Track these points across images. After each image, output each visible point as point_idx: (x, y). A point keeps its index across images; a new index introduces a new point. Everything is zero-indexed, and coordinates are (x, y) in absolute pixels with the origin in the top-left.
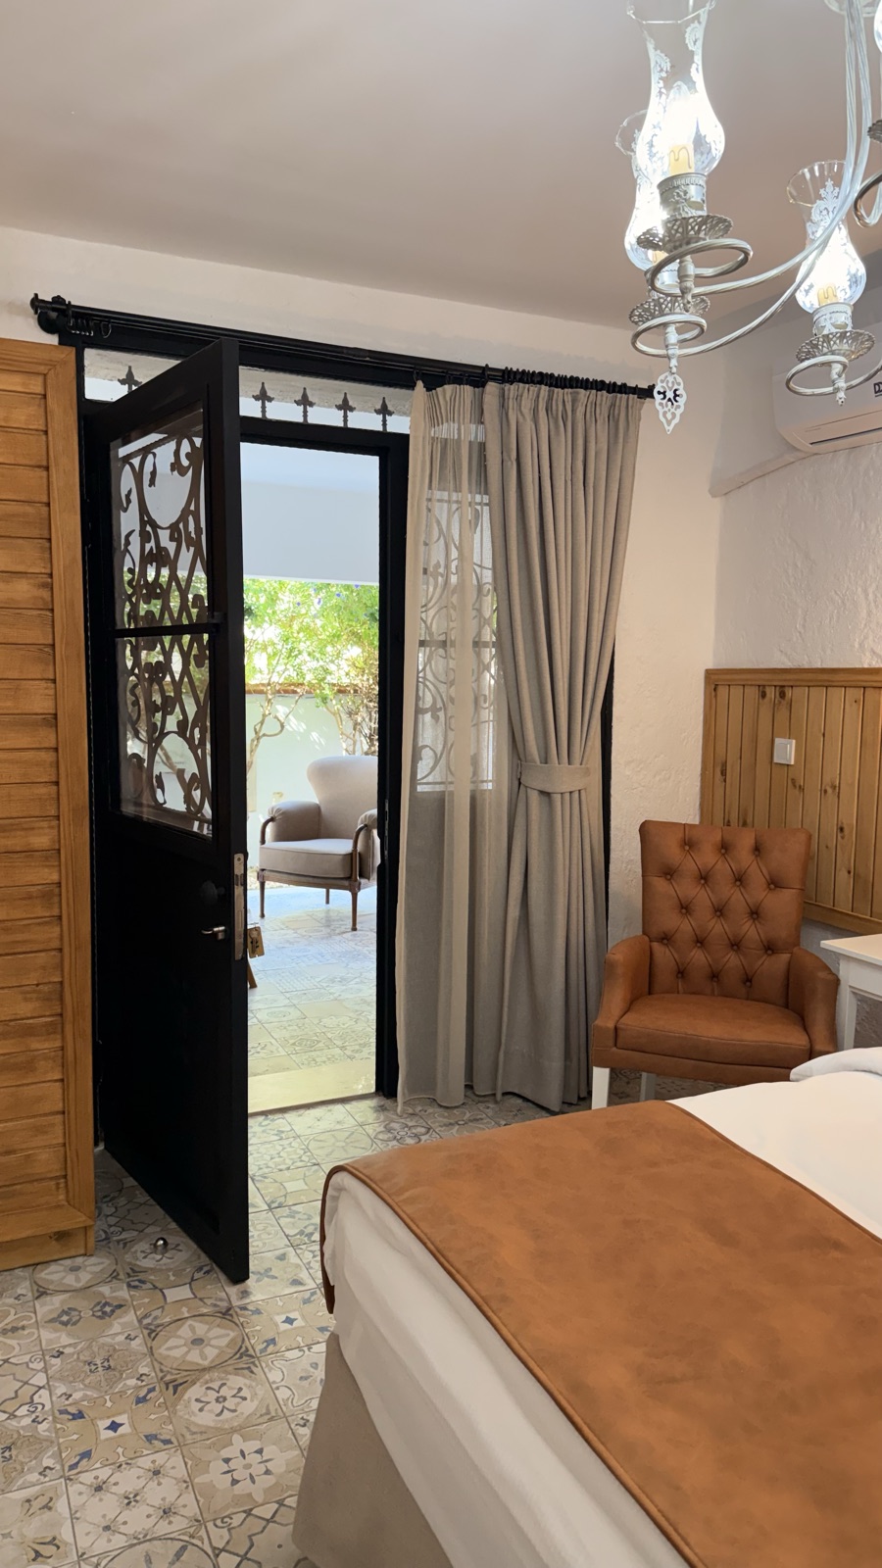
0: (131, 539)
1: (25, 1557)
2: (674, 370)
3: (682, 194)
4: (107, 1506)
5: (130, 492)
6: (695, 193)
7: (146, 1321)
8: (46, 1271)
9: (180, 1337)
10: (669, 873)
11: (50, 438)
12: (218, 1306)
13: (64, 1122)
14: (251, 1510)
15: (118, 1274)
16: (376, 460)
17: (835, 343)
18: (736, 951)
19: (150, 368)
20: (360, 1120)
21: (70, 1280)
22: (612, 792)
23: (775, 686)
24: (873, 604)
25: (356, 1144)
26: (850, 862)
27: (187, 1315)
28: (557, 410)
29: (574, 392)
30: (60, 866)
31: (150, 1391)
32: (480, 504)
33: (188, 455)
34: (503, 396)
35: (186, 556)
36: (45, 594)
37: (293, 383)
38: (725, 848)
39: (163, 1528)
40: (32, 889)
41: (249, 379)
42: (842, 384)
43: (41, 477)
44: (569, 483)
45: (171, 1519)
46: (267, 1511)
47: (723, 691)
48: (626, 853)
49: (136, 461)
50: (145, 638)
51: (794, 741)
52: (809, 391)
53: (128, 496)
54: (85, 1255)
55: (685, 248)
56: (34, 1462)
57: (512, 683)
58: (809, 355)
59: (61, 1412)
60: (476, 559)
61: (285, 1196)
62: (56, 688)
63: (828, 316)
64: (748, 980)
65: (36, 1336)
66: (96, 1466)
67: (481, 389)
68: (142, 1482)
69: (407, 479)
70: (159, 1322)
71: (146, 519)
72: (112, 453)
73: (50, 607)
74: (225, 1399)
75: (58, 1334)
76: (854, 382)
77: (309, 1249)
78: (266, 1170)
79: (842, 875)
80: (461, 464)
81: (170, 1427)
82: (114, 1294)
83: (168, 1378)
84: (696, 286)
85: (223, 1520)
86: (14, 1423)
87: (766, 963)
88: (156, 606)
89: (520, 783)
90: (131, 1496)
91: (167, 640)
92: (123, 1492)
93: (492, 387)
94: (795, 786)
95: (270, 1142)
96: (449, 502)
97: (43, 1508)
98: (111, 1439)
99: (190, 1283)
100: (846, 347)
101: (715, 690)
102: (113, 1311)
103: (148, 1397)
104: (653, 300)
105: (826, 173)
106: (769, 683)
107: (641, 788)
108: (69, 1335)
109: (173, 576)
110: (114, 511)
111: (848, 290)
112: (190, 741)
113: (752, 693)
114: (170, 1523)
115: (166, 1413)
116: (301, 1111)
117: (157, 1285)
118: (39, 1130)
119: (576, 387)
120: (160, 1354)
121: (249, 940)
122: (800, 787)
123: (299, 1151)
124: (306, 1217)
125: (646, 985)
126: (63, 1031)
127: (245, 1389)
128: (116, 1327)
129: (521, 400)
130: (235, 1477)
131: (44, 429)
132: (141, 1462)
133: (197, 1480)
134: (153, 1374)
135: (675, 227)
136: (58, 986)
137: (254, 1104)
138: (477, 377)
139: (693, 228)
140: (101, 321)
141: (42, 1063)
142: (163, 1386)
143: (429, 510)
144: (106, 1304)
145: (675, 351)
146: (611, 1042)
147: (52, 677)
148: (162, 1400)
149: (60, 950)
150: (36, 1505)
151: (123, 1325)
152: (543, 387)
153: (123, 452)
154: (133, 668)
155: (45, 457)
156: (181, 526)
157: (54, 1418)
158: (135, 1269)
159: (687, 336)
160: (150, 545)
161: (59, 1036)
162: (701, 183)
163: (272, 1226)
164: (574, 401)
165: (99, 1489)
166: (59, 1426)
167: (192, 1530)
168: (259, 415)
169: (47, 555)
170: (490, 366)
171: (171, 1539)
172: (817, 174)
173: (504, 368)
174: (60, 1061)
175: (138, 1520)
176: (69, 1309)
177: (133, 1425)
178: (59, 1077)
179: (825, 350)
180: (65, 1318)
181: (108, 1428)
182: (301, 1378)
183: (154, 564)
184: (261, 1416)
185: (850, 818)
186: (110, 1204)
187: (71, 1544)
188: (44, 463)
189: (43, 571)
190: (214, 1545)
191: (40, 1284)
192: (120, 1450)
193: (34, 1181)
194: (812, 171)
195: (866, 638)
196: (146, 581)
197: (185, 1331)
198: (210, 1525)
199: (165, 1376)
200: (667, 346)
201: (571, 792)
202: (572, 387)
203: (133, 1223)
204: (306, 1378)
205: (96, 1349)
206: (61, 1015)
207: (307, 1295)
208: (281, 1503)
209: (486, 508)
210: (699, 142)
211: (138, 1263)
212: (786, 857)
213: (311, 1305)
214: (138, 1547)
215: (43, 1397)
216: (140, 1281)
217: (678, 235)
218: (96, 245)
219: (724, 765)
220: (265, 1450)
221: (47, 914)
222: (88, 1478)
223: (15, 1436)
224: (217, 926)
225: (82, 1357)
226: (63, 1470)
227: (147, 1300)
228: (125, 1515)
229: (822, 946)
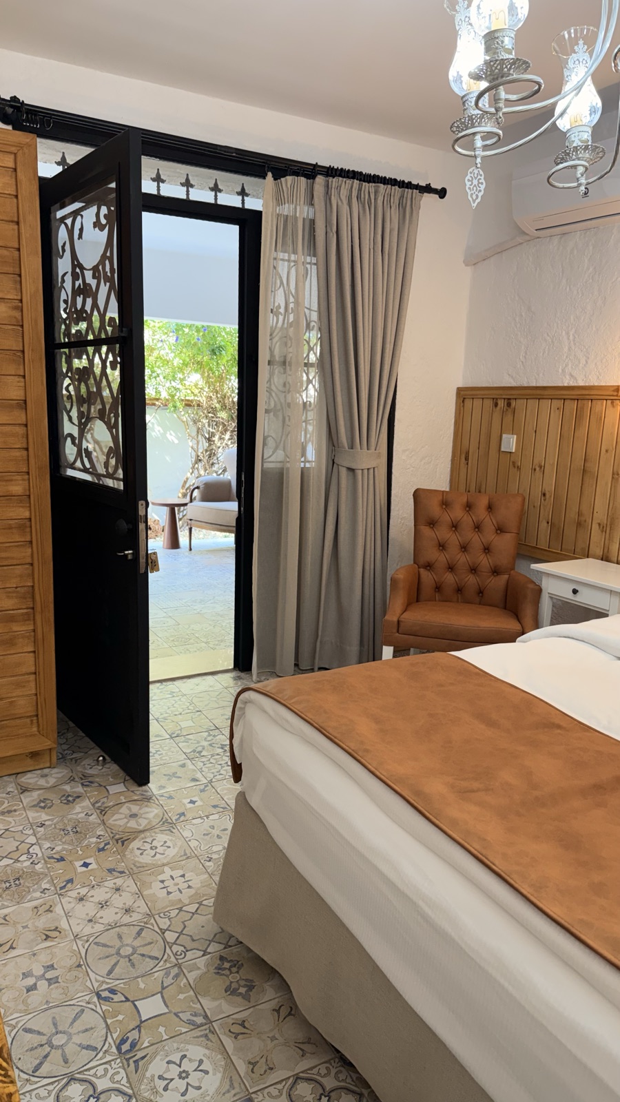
0: (65, 278)
1: (39, 938)
2: (479, 165)
3: (500, 42)
4: (89, 909)
5: (65, 244)
6: (508, 43)
7: (97, 805)
8: (25, 777)
9: (121, 813)
10: (432, 523)
11: (20, 201)
12: (144, 795)
13: (36, 679)
14: (182, 908)
15: (74, 779)
16: (236, 228)
17: (581, 152)
18: (474, 574)
19: (76, 153)
20: (225, 685)
21: (42, 782)
22: (393, 471)
23: (504, 399)
24: (572, 342)
25: (224, 699)
26: (549, 515)
27: (124, 801)
28: (365, 198)
29: (376, 186)
30: (30, 507)
31: (106, 845)
32: (310, 263)
33: (105, 216)
34: (327, 186)
35: (104, 289)
36: (17, 314)
37: (178, 170)
38: (469, 507)
39: (126, 919)
40: (11, 522)
41: (149, 166)
42: (583, 181)
43: (13, 230)
44: (372, 250)
45: (131, 914)
46: (193, 908)
47: (468, 403)
48: (401, 512)
49: (69, 221)
50: (76, 349)
51: (515, 436)
52: (561, 185)
53: (63, 247)
54: (49, 767)
55: (500, 80)
56: (36, 886)
57: (330, 394)
58: (563, 160)
59: (49, 858)
60: (307, 305)
61: (181, 730)
62: (25, 382)
63: (577, 134)
64: (481, 592)
65: (24, 815)
66: (77, 887)
67: (312, 180)
68: (109, 895)
69: (260, 243)
70: (105, 805)
71: (76, 263)
72: (52, 215)
73: (21, 324)
74: (156, 848)
75: (39, 814)
76: (590, 180)
77: (201, 760)
78: (167, 715)
79: (544, 524)
80: (297, 231)
81: (123, 864)
82: (73, 790)
83: (117, 837)
84: (505, 107)
85: (166, 915)
86: (19, 865)
87: (493, 581)
88: (83, 326)
89: (333, 463)
90: (103, 903)
91: (91, 349)
92: (97, 901)
93: (320, 179)
94: (515, 467)
95: (166, 699)
96: (289, 261)
97: (47, 911)
98: (84, 872)
99: (124, 783)
100: (587, 155)
101: (463, 401)
102: (74, 800)
103: (105, 848)
104: (468, 116)
105: (579, 35)
106: (500, 397)
107: (412, 469)
108: (47, 814)
109: (95, 305)
110: (54, 258)
111: (588, 116)
112: (108, 424)
113: (488, 403)
114: (131, 916)
115: (119, 856)
116: (185, 680)
117: (101, 784)
118: (19, 685)
119: (378, 183)
120: (110, 824)
121: (150, 561)
122: (518, 467)
123: (186, 704)
124: (196, 742)
125: (416, 596)
126: (34, 620)
127: (168, 842)
128: (78, 809)
129: (340, 189)
130: (169, 890)
131: (15, 194)
132: (106, 884)
133: (145, 893)
134: (107, 835)
135: (495, 65)
136: (31, 588)
137: (153, 675)
138: (309, 171)
139: (506, 67)
140: (44, 117)
141: (21, 640)
142: (115, 842)
143: (275, 267)
144: (69, 796)
145: (480, 153)
146: (395, 630)
147: (22, 374)
148: (115, 849)
149: (32, 564)
150: (41, 910)
151: (83, 808)
152: (355, 181)
153: (60, 214)
154: (67, 372)
155: (16, 215)
156: (100, 268)
157: (46, 862)
158: (85, 774)
159: (489, 142)
160: (79, 282)
161: (32, 622)
162: (513, 36)
163: (175, 748)
164: (376, 192)
165: (81, 899)
166: (49, 866)
167: (145, 920)
168: (155, 192)
169: (18, 287)
170: (319, 164)
171: (133, 925)
172: (573, 35)
173: (328, 166)
174: (33, 639)
175: (109, 916)
176: (44, 799)
177: (98, 863)
178: (32, 649)
179: (574, 157)
180: (42, 804)
181: (82, 866)
182: (204, 834)
183: (82, 296)
184: (181, 856)
185: (550, 485)
186: (62, 737)
187: (68, 930)
188: (16, 219)
189: (16, 297)
190: (161, 927)
191: (22, 785)
192: (92, 878)
193: (15, 718)
194: (569, 33)
195: (566, 366)
196: (76, 308)
197: (124, 810)
198: (157, 917)
199: (115, 836)
200: (475, 149)
201: (368, 469)
202: (374, 182)
203: (79, 747)
204: (207, 835)
205: (66, 822)
206: (33, 608)
207: (202, 787)
208: (200, 904)
209: (314, 267)
210: (512, 8)
211: (86, 771)
212: (509, 512)
213: (206, 793)
214: (111, 930)
215: (35, 849)
216: (89, 782)
217: (497, 71)
218: (39, 59)
219: (467, 454)
220: (186, 875)
221: (23, 540)
222: (74, 894)
223: (21, 872)
224: (127, 550)
225: (58, 827)
226: (56, 890)
227: (96, 793)
228: (101, 913)
229: (531, 568)
